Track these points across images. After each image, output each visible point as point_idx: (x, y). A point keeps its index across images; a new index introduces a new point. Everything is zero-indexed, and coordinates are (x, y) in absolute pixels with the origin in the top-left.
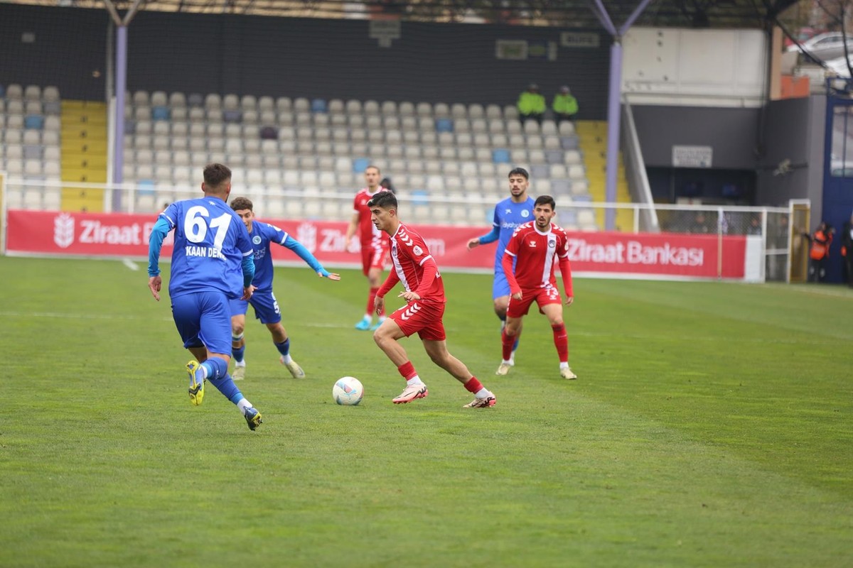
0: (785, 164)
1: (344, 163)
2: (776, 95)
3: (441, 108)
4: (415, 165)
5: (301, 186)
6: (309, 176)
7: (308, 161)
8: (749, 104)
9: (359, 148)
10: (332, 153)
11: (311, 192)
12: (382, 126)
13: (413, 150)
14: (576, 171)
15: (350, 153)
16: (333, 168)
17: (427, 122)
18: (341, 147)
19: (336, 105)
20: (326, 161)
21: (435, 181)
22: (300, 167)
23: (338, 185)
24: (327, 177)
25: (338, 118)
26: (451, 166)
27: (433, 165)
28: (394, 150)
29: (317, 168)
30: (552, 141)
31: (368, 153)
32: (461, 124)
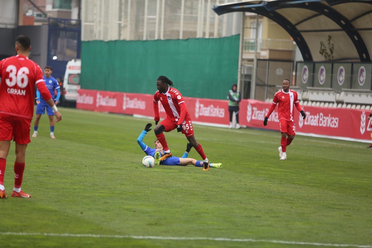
2: (21, 24)
8: (9, 27)
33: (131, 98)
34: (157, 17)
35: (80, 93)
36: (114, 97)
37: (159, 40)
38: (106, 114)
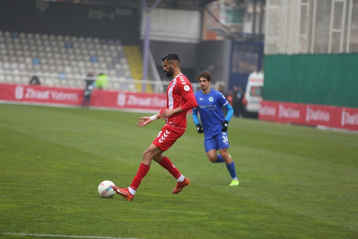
0: (212, 67)
1: (29, 60)
2: (205, 38)
3: (67, 38)
4: (59, 62)
5: (11, 69)
6: (14, 65)
7: (14, 59)
8: (194, 41)
9: (34, 54)
10: (23, 55)
11: (16, 72)
12: (43, 45)
13: (57, 56)
14: (126, 67)
15: (30, 56)
16: (24, 62)
17: (62, 44)
18: (27, 53)
19: (22, 35)
20: (21, 59)
21: (68, 69)
22: (10, 61)
23: (27, 69)
24: (22, 66)
25: (24, 41)
26: (74, 63)
27: (66, 62)
28: (49, 55)
29: (17, 62)
30: (115, 54)
31: (38, 56)
32: (76, 45)
33: (315, 110)
34: (342, 31)
35: (263, 105)
36: (297, 108)
37: (344, 54)
38: (288, 126)
